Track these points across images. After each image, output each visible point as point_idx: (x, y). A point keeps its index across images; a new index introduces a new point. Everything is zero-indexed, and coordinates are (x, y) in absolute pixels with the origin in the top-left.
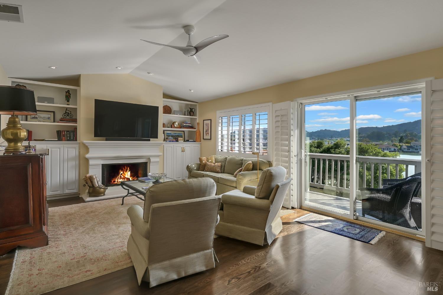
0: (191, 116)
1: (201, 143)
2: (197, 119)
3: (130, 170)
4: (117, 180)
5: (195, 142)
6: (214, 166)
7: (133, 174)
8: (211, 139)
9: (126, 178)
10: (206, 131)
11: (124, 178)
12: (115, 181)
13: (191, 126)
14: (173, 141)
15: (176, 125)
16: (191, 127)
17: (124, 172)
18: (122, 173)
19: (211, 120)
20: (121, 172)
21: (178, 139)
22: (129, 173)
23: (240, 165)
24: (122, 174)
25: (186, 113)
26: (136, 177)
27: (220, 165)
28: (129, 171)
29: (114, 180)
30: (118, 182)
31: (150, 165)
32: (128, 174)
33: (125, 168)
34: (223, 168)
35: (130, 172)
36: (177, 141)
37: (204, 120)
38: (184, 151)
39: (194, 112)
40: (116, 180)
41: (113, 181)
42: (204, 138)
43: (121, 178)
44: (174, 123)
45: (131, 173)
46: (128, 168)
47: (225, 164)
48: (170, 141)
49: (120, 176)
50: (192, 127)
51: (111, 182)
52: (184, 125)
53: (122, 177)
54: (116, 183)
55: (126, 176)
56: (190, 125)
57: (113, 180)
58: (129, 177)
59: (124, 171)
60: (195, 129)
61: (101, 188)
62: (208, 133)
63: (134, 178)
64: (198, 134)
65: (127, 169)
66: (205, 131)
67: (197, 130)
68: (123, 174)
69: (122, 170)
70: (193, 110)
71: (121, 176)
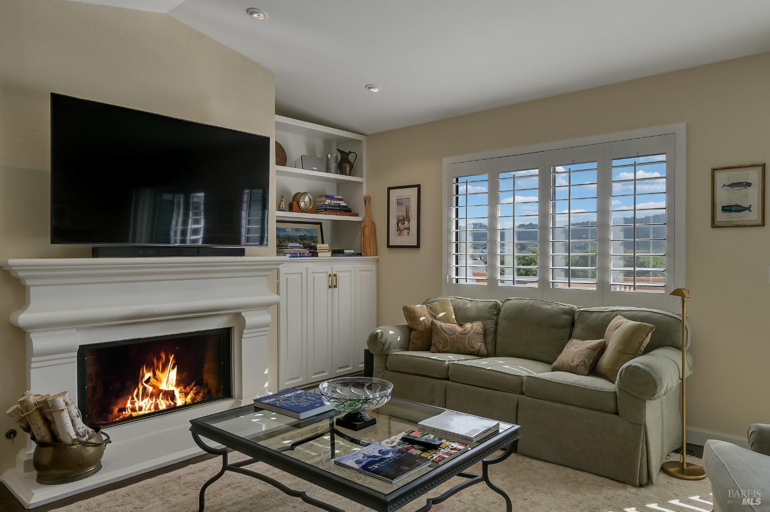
0: (346, 175)
1: (378, 261)
2: (365, 185)
3: (177, 363)
4: (133, 403)
5: (360, 255)
6: (464, 334)
7: (185, 374)
8: (418, 246)
9: (162, 391)
10: (400, 221)
11: (157, 393)
12: (124, 409)
13: (346, 207)
14: (302, 255)
15: (305, 202)
16: (345, 211)
17: (157, 372)
18: (149, 378)
19: (419, 186)
20: (148, 375)
21: (315, 248)
22: (172, 374)
23: (562, 327)
24: (148, 381)
25: (333, 165)
26: (195, 386)
27: (481, 331)
28: (173, 368)
29: (120, 406)
30: (133, 410)
31: (244, 336)
32: (169, 379)
33: (159, 359)
34: (490, 338)
35: (175, 370)
36: (314, 254)
37: (389, 189)
38: (335, 287)
39: (353, 165)
40: (129, 405)
41: (116, 409)
42: (391, 244)
43: (145, 394)
44: (297, 197)
45: (178, 372)
46: (171, 359)
47: (497, 324)
48: (294, 255)
49: (141, 387)
50: (347, 211)
51: (111, 412)
52: (328, 202)
53: (150, 389)
54: (127, 413)
55: (163, 387)
56: (342, 204)
57: (116, 405)
58: (171, 387)
59: (158, 367)
60: (357, 215)
61: (86, 444)
62: (408, 229)
63: (188, 389)
64: (367, 230)
65: (167, 361)
66: (393, 221)
67: (365, 219)
68: (152, 380)
69: (152, 367)
70: (351, 157)
71: (145, 388)
